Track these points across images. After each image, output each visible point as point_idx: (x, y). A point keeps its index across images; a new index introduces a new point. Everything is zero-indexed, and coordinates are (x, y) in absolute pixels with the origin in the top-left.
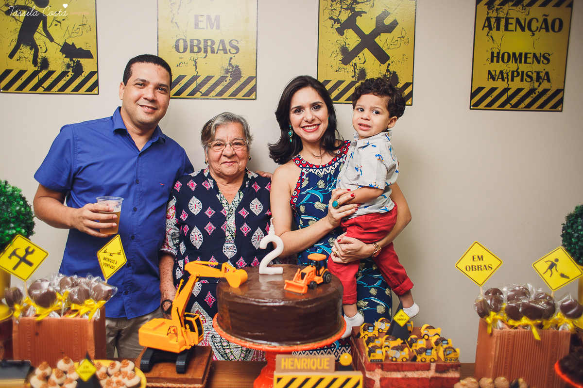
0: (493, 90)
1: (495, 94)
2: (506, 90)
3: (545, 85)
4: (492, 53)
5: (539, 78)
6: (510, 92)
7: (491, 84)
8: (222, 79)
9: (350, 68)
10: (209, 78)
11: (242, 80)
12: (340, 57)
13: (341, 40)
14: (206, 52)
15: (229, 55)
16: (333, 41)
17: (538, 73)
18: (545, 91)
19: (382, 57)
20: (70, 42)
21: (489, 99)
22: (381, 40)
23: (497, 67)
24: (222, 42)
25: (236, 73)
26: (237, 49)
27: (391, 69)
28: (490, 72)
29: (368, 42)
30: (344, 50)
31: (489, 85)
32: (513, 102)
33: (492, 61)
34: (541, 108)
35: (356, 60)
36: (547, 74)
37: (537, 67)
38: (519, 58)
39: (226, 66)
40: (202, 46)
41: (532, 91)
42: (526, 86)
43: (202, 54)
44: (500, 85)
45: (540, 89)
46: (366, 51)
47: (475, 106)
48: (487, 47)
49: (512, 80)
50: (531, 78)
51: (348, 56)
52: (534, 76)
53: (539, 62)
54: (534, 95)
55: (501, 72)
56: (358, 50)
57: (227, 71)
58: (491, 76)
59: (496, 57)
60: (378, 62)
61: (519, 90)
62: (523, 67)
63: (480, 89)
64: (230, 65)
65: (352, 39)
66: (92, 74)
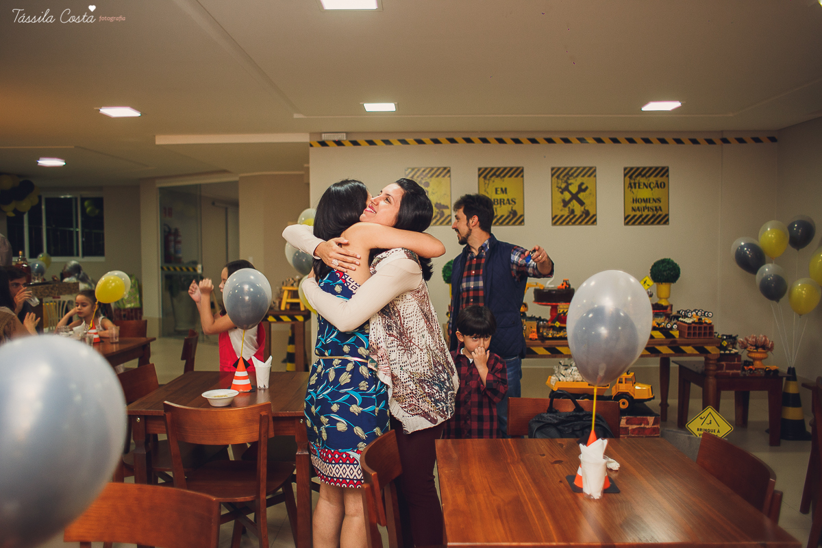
0: (635, 216)
1: (636, 218)
2: (641, 216)
3: (660, 213)
4: (633, 200)
5: (656, 209)
6: (643, 217)
7: (634, 213)
8: (508, 216)
9: (567, 209)
10: (502, 216)
11: (518, 217)
12: (562, 204)
13: (562, 196)
14: (501, 204)
15: (511, 206)
16: (559, 196)
17: (656, 207)
18: (660, 215)
19: (581, 203)
20: (439, 202)
21: (633, 221)
22: (581, 196)
23: (636, 205)
24: (508, 200)
25: (514, 213)
26: (515, 203)
27: (586, 208)
28: (633, 208)
29: (575, 197)
30: (564, 201)
31: (633, 213)
32: (645, 221)
33: (633, 202)
34: (659, 223)
35: (570, 205)
36: (660, 207)
37: (655, 204)
38: (645, 201)
39: (510, 210)
40: (499, 202)
41: (653, 216)
42: (651, 214)
43: (499, 205)
44: (638, 214)
45: (658, 215)
46: (574, 201)
47: (627, 224)
48: (630, 196)
49: (644, 210)
50: (653, 210)
51: (565, 203)
52: (654, 209)
53: (655, 202)
54: (655, 218)
55: (638, 208)
56: (570, 200)
57: (510, 213)
58: (633, 209)
59: (635, 201)
60: (579, 206)
61: (647, 216)
62: (648, 205)
63: (628, 216)
64: (512, 210)
65: (567, 196)
66: (449, 216)
